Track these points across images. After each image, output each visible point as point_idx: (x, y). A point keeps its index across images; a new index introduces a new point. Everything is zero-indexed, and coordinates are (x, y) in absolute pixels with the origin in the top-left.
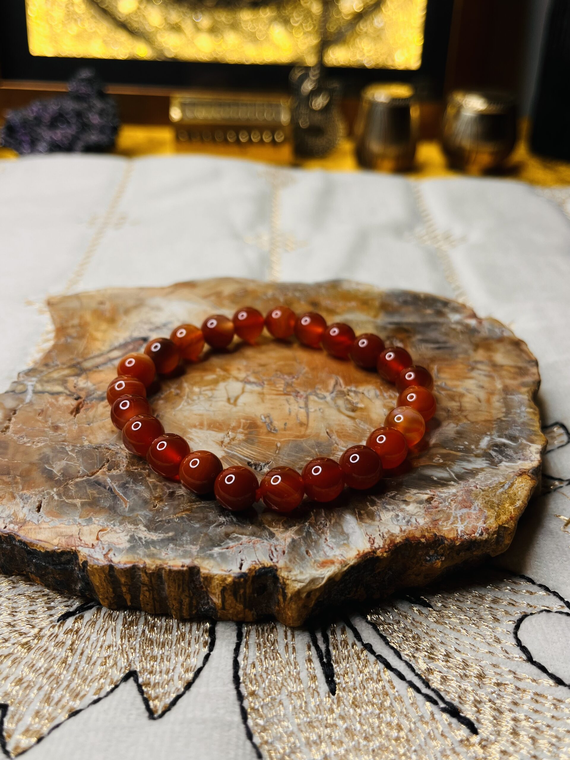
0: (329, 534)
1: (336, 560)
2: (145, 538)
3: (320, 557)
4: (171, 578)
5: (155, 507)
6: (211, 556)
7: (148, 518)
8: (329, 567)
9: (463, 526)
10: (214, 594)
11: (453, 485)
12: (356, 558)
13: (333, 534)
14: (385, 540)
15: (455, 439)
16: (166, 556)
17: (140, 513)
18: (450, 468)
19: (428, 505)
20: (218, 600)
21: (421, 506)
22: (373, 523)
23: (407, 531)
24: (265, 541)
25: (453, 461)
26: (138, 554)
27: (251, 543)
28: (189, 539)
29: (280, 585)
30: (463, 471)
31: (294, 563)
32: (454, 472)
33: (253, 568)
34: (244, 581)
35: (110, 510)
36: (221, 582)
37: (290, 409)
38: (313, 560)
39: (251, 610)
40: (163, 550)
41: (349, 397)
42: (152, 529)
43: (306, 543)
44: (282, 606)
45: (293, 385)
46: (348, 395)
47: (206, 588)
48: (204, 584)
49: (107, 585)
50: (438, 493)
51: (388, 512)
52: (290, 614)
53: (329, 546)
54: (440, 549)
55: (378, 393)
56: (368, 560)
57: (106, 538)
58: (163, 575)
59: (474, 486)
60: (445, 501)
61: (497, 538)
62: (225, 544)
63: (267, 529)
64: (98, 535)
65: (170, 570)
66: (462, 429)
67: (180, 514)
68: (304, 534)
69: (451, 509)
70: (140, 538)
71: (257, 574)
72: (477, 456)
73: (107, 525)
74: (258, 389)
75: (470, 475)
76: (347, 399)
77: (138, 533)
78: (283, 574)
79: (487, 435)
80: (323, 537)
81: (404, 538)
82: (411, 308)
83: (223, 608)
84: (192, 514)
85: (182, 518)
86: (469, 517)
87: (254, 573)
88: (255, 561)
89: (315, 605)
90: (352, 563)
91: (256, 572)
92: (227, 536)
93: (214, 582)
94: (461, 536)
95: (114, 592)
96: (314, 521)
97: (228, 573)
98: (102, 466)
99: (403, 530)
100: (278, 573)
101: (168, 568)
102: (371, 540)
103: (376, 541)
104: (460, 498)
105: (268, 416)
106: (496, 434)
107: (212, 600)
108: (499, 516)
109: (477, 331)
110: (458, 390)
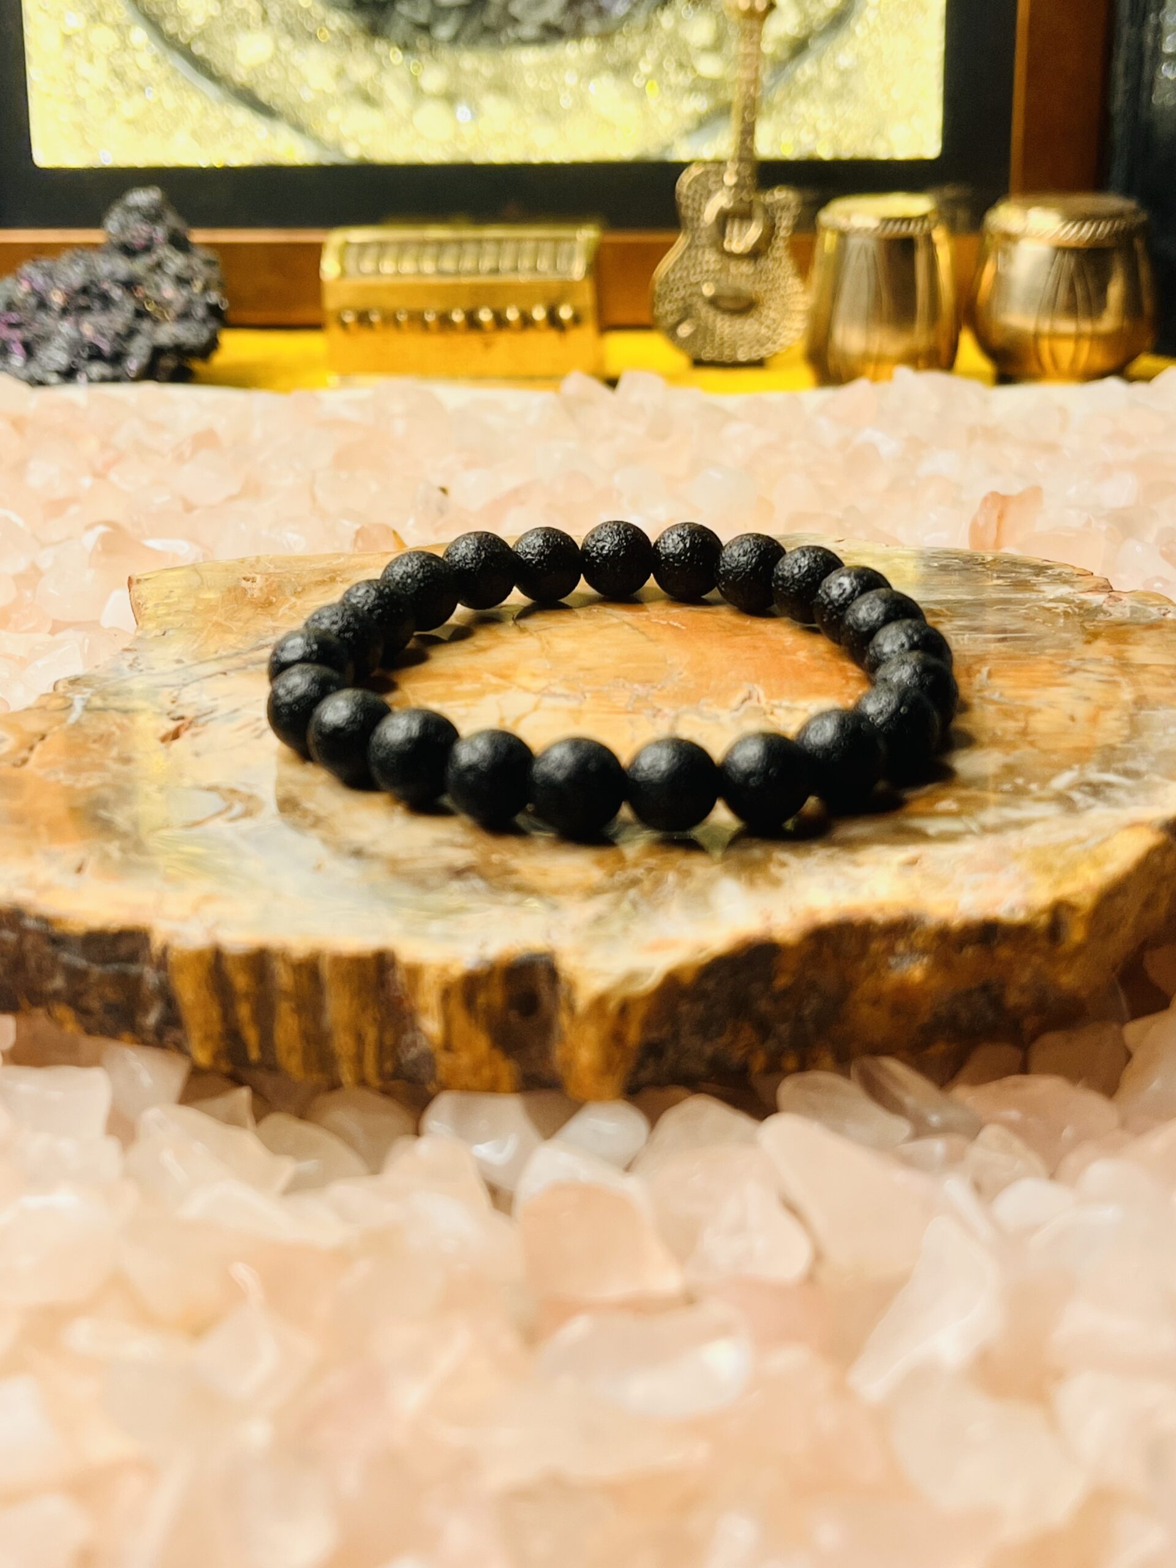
0: (675, 905)
1: (679, 941)
3: (651, 936)
4: (341, 975)
6: (425, 933)
8: (664, 951)
9: (971, 896)
10: (429, 1010)
11: (969, 841)
13: (685, 906)
15: (996, 776)
18: (971, 817)
19: (902, 868)
20: (437, 1027)
21: (892, 870)
22: (775, 892)
23: (847, 904)
24: (539, 914)
25: (982, 807)
29: (560, 987)
30: (1000, 821)
32: (977, 823)
33: (505, 952)
34: (483, 972)
36: (439, 977)
38: (635, 941)
39: (505, 1055)
41: (771, 718)
43: (624, 917)
44: (570, 1040)
45: (650, 699)
46: (772, 713)
47: (410, 998)
48: (405, 987)
49: (208, 997)
50: (930, 853)
51: (812, 877)
52: (586, 1059)
53: (672, 921)
54: (917, 938)
56: (752, 947)
57: (212, 908)
58: (323, 972)
59: (1017, 843)
60: (942, 862)
61: (1051, 924)
62: (456, 917)
65: (336, 956)
66: (1019, 761)
71: (512, 963)
72: (1039, 800)
74: (569, 704)
75: (1014, 827)
76: (767, 721)
78: (568, 964)
79: (1073, 769)
80: (663, 909)
83: (448, 1046)
86: (990, 885)
87: (504, 962)
88: (512, 944)
90: (715, 947)
91: (509, 960)
93: (426, 978)
94: (964, 915)
95: (223, 1018)
96: (647, 891)
99: (838, 902)
100: (556, 959)
101: (333, 954)
102: (765, 914)
104: (978, 859)
106: (1095, 768)
107: (422, 1029)
108: (1058, 883)
109: (1105, 612)
110: (1028, 703)
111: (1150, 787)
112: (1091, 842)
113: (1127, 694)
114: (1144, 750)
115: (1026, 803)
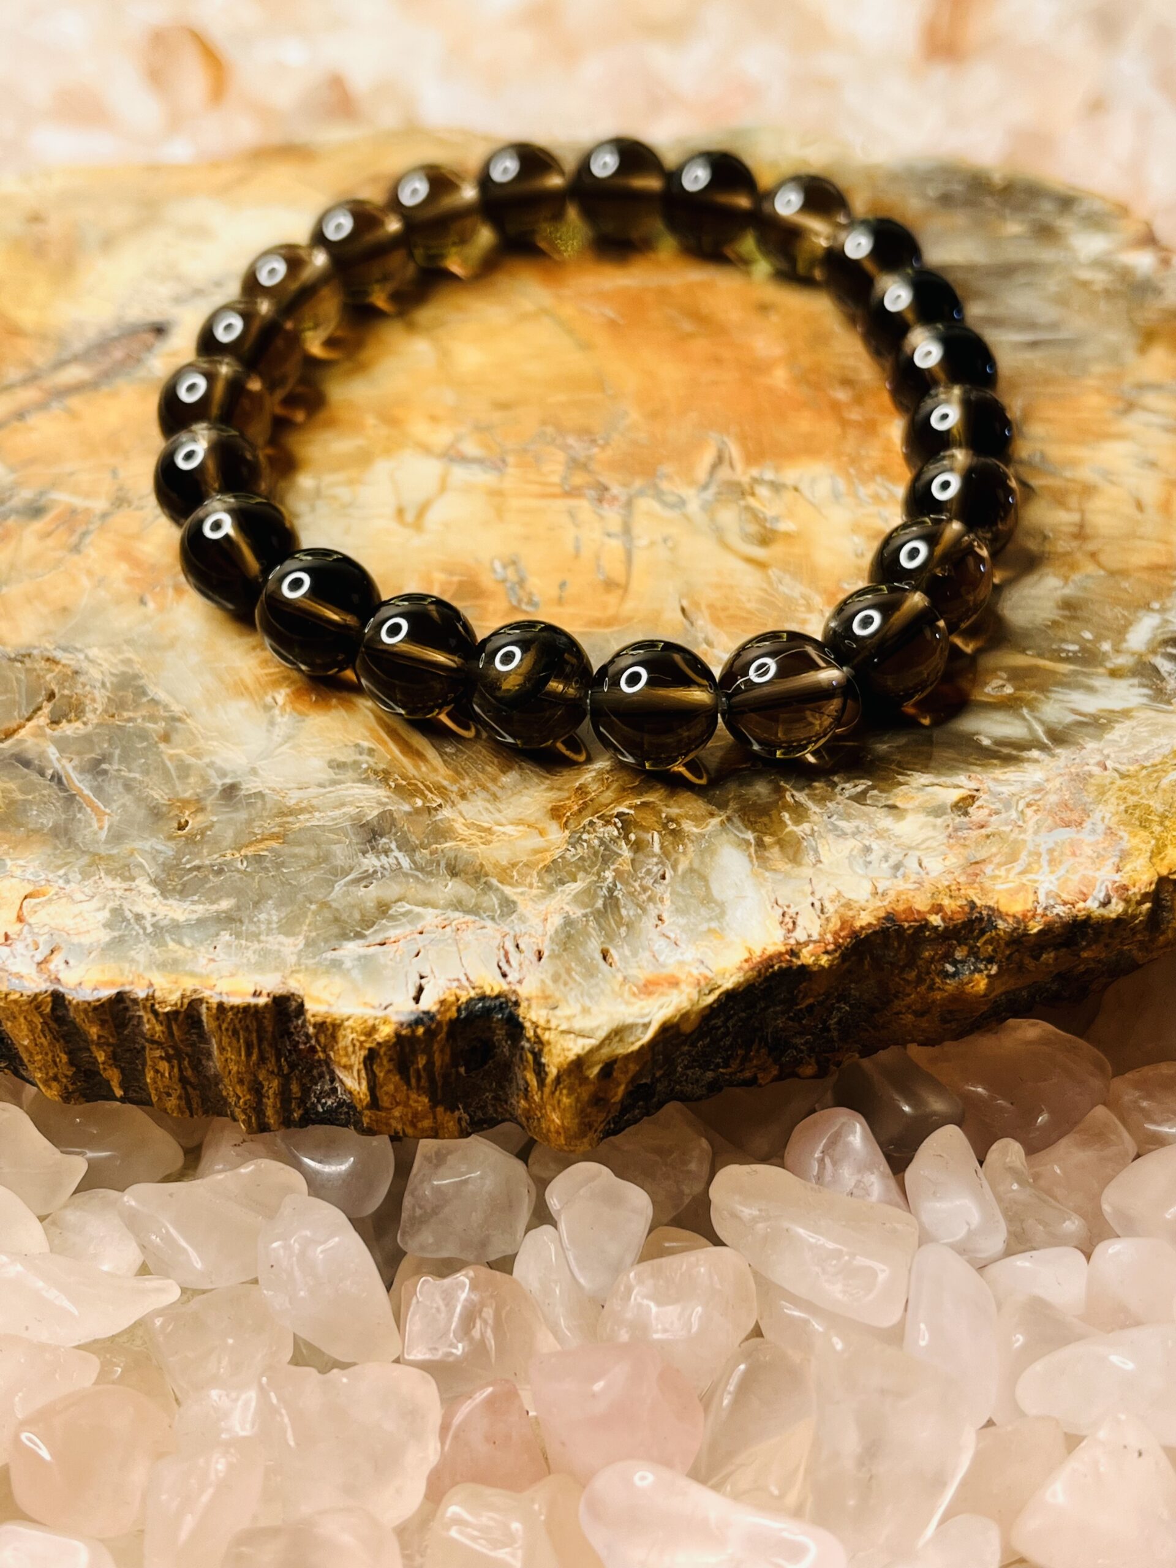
0: (668, 903)
1: (683, 977)
2: (154, 915)
3: (640, 967)
4: (224, 1026)
5: (181, 827)
6: (337, 964)
7: (161, 860)
8: (662, 994)
9: (1052, 878)
10: (348, 1068)
11: (1036, 761)
12: (740, 969)
13: (681, 904)
14: (828, 920)
15: (1055, 623)
16: (212, 964)
17: (138, 844)
18: (1033, 710)
19: (958, 820)
20: (359, 1084)
21: (939, 821)
22: (797, 871)
23: (892, 895)
24: (489, 923)
25: (1043, 689)
26: (133, 961)
27: (448, 929)
28: (275, 919)
29: (527, 1045)
30: (1071, 718)
31: (566, 984)
32: (1042, 722)
33: (452, 999)
34: (425, 1033)
35: (57, 836)
36: (362, 1038)
37: (577, 539)
38: (620, 977)
39: (452, 1108)
40: (202, 949)
41: (751, 501)
42: (174, 889)
43: (602, 928)
44: (537, 1098)
45: (593, 466)
46: (753, 494)
47: (324, 1051)
48: (318, 1041)
49: (49, 1044)
50: (991, 784)
51: (841, 840)
52: (558, 1121)
53: (668, 937)
54: (985, 943)
55: (842, 485)
56: (773, 973)
57: (42, 917)
58: (204, 1018)
59: (1098, 764)
60: (1008, 806)
61: (1153, 913)
62: (375, 931)
63: (497, 889)
64: (21, 908)
65: (221, 1006)
66: (1081, 594)
67: (252, 849)
68: (599, 903)
69: (1025, 831)
70: (139, 917)
71: (464, 1014)
72: (1114, 674)
73: (48, 881)
74: (484, 478)
75: (1091, 730)
76: (748, 508)
77: (133, 902)
78: (532, 1015)
79: (1153, 610)
80: (653, 910)
81: (882, 914)
82: (960, 218)
83: (374, 1103)
84: (287, 849)
85: (258, 859)
86: (1074, 854)
87: (453, 1013)
88: (458, 980)
89: (629, 1094)
90: (728, 984)
91: (459, 1010)
92: (383, 909)
93: (345, 1036)
94: (1046, 908)
95: (71, 1063)
96: (629, 868)
97: (381, 1013)
98: (35, 712)
99: (880, 891)
100: (521, 1011)
101: (214, 1001)
102: (787, 919)
103: (800, 921)
104: (1053, 798)
105: (513, 563)
107: (341, 1081)
108: (1159, 850)
109: (1157, 291)
110: (1080, 474)
115: (1100, 682)
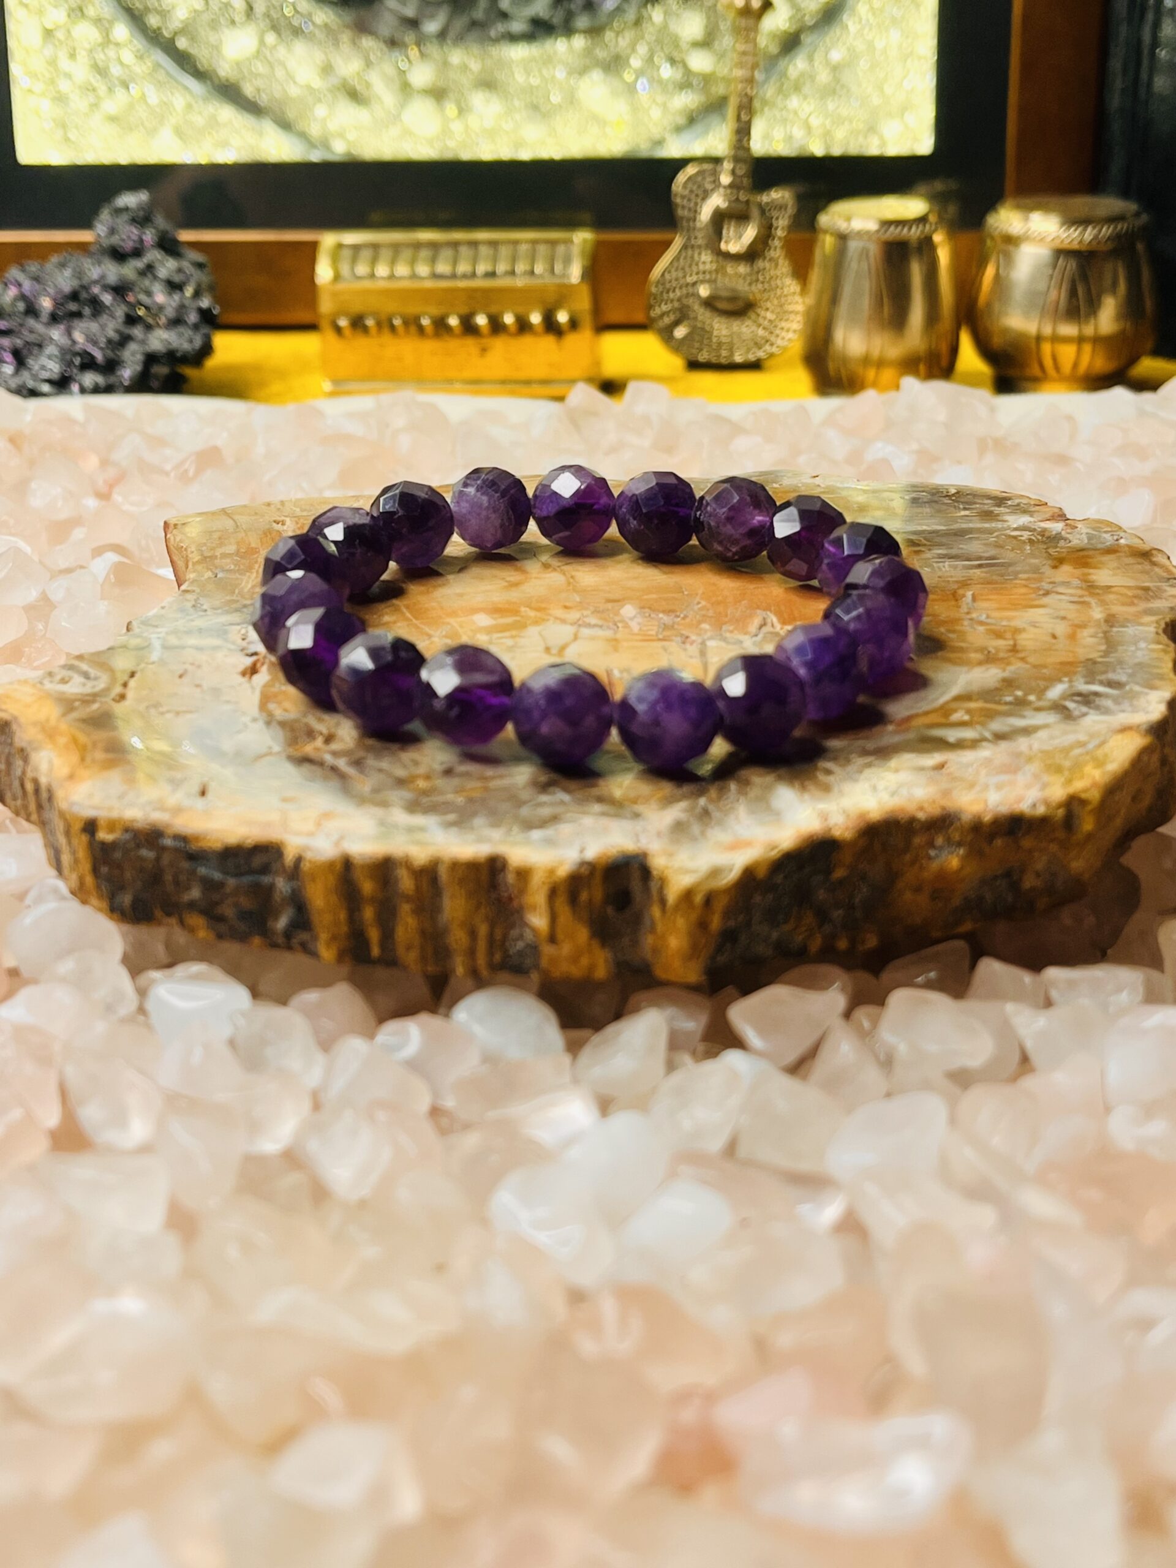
0: (743, 810)
1: (756, 843)
2: (405, 823)
3: (726, 838)
4: (456, 880)
5: (417, 786)
6: (528, 840)
7: (406, 799)
8: (742, 850)
9: (998, 795)
10: (536, 907)
11: (986, 747)
12: (792, 840)
13: (751, 810)
14: (849, 816)
15: (997, 689)
17: (392, 793)
18: (983, 724)
19: (934, 773)
20: (543, 921)
21: (923, 774)
22: (828, 796)
23: (892, 804)
24: (625, 822)
25: (991, 717)
26: (393, 843)
27: (598, 824)
28: (485, 822)
29: (653, 886)
30: (1009, 729)
31: (678, 846)
32: (990, 731)
33: (604, 855)
36: (547, 879)
38: (714, 842)
39: (603, 944)
40: (440, 836)
42: (418, 812)
43: (700, 822)
44: (660, 929)
45: (676, 627)
47: (519, 897)
48: (515, 887)
49: (336, 903)
50: (954, 758)
51: (857, 783)
52: (675, 945)
53: (744, 825)
54: (954, 832)
56: (814, 844)
57: (332, 824)
58: (441, 876)
59: (1027, 747)
60: (967, 766)
61: (1066, 818)
62: (552, 827)
63: (630, 809)
64: (319, 820)
65: (453, 862)
66: (1014, 675)
67: (466, 793)
68: (698, 811)
69: (979, 776)
70: (397, 824)
71: (614, 862)
72: (1038, 709)
73: (336, 808)
74: (604, 633)
75: (1021, 733)
77: (392, 818)
78: (658, 862)
79: (1063, 681)
80: (733, 814)
81: (886, 814)
83: (552, 939)
84: (487, 793)
85: (470, 797)
86: (1012, 785)
87: (604, 863)
88: (606, 847)
90: (786, 847)
91: (609, 861)
93: (535, 878)
94: (993, 810)
95: (349, 920)
96: (716, 796)
97: (559, 863)
98: (313, 740)
99: (884, 802)
100: (650, 862)
101: (448, 859)
102: (823, 816)
103: (831, 816)
104: (997, 762)
106: (1082, 680)
107: (530, 924)
108: (1069, 781)
109: (1065, 539)
110: (1013, 623)
111: (1133, 696)
112: (1090, 746)
113: (1097, 614)
114: (1121, 662)
115: (1028, 713)
